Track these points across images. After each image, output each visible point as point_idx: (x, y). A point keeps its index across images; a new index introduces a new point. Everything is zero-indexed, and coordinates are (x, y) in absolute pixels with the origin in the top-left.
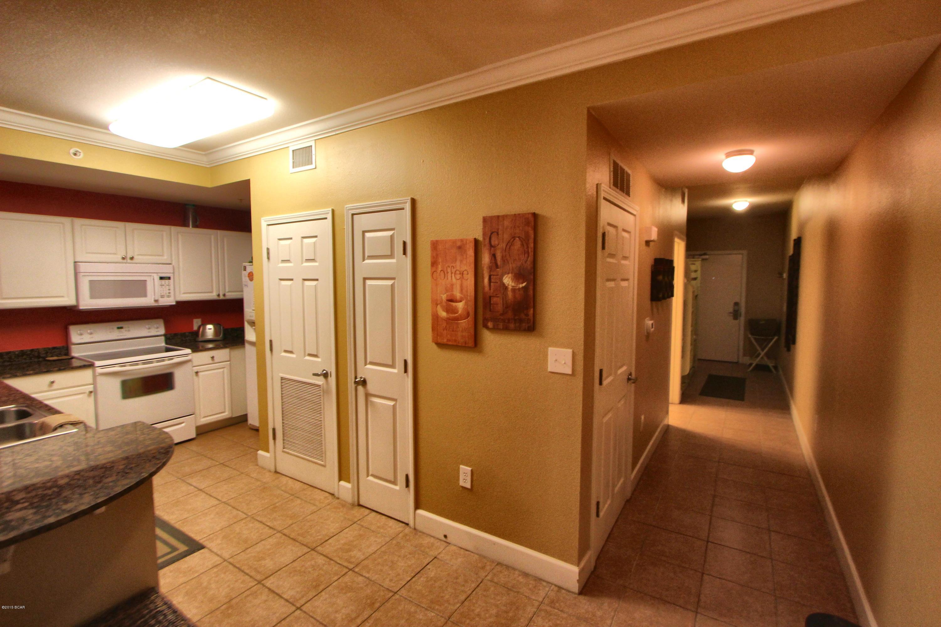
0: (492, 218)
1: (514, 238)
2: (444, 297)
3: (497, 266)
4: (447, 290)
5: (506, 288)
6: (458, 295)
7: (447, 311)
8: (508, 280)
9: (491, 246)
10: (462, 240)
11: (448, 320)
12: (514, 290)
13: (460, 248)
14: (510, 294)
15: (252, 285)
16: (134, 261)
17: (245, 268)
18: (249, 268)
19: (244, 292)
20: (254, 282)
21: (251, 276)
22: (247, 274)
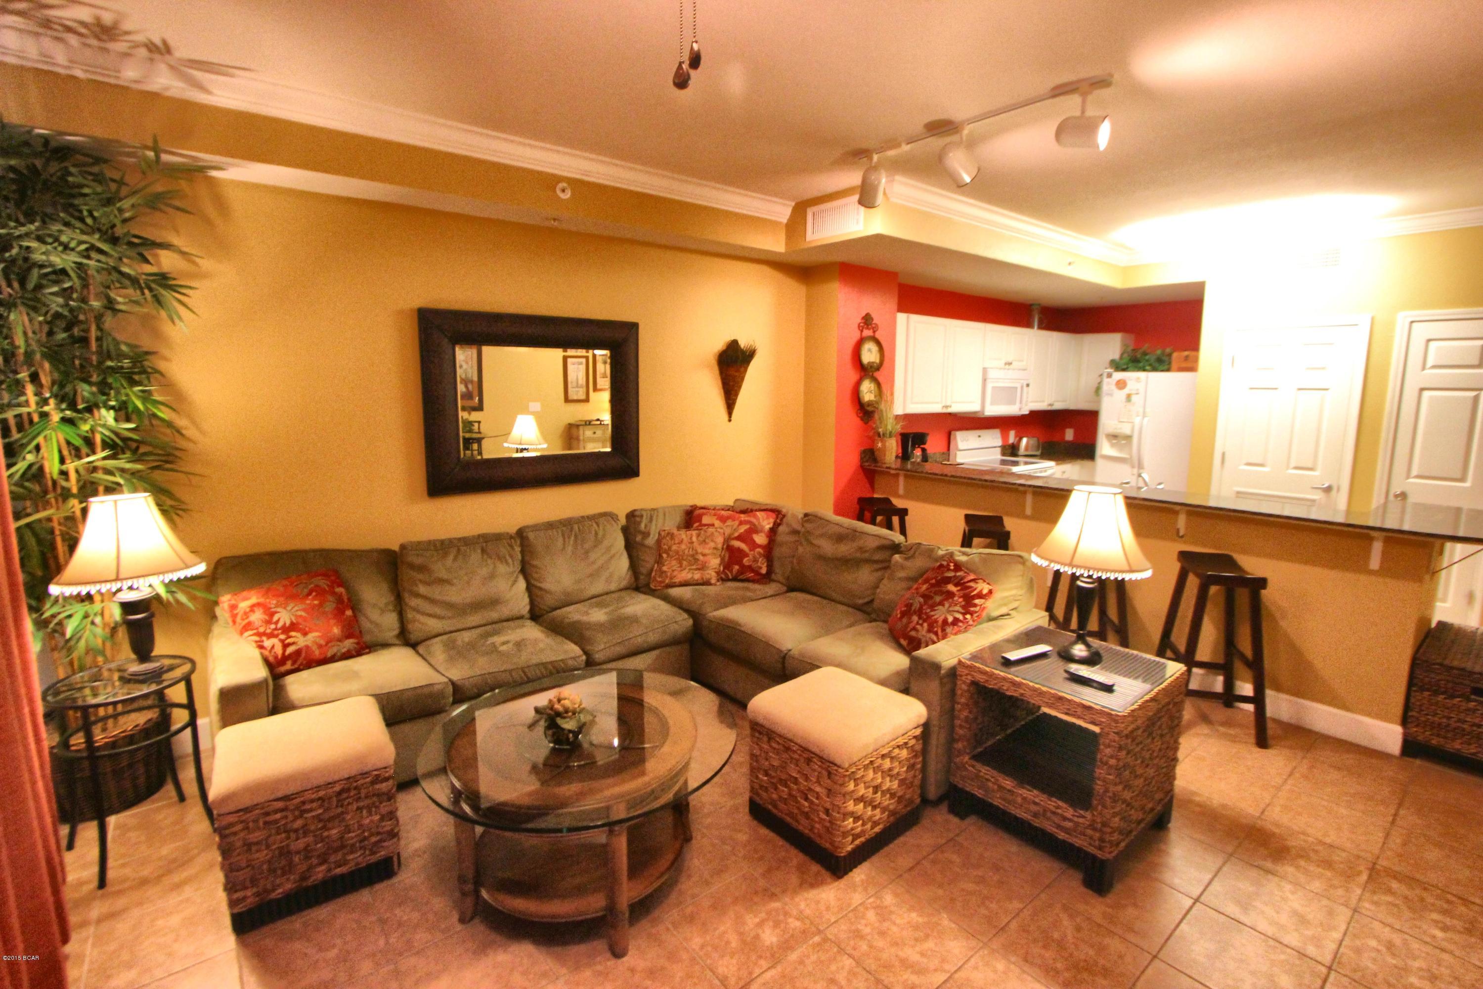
15: (1121, 394)
16: (1011, 367)
17: (1110, 376)
18: (1118, 376)
19: (1099, 402)
20: (1126, 391)
21: (1121, 384)
22: (1114, 382)
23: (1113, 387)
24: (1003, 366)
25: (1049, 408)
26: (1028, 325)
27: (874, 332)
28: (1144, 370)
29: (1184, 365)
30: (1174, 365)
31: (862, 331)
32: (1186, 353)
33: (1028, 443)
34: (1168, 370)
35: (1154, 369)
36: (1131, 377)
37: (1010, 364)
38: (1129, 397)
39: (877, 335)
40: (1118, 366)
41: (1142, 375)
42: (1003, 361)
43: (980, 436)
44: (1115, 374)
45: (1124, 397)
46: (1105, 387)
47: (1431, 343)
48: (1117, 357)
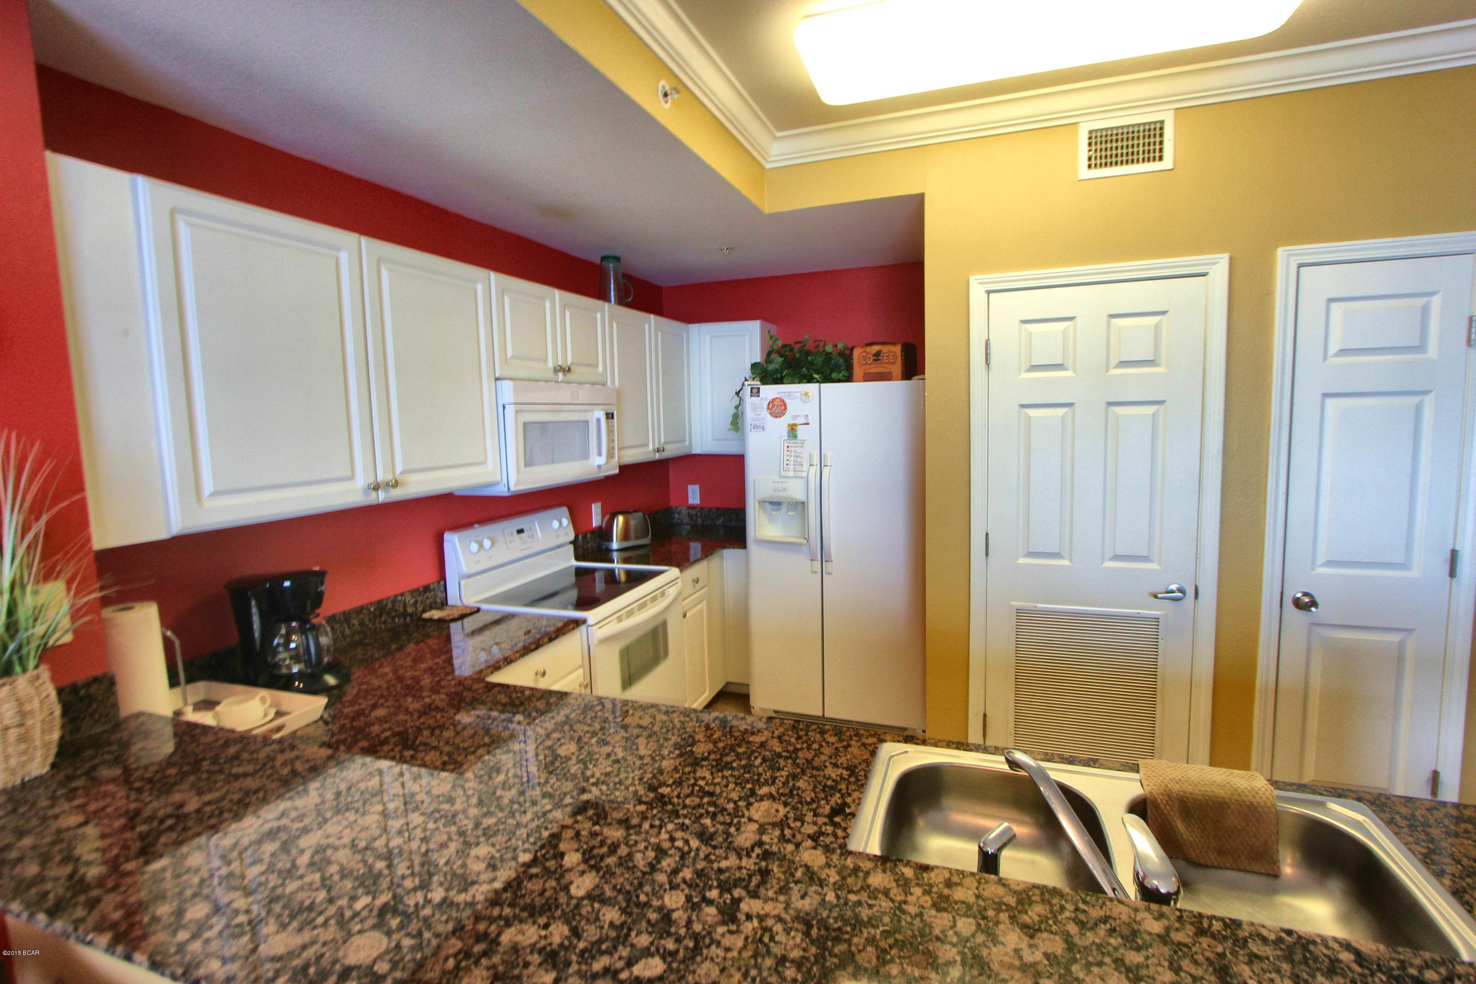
15: (779, 426)
16: (570, 377)
17: (755, 392)
18: (770, 391)
19: (743, 440)
20: (787, 419)
21: (778, 408)
22: (765, 405)
23: (766, 414)
24: (550, 375)
25: (657, 456)
26: (602, 295)
28: (810, 380)
29: (874, 369)
30: (857, 370)
32: (876, 348)
33: (626, 523)
34: (849, 379)
37: (567, 370)
38: (792, 430)
40: (766, 375)
41: (812, 388)
42: (550, 364)
43: (520, 531)
44: (763, 388)
45: (785, 431)
46: (750, 415)
47: (1334, 306)
48: (758, 359)
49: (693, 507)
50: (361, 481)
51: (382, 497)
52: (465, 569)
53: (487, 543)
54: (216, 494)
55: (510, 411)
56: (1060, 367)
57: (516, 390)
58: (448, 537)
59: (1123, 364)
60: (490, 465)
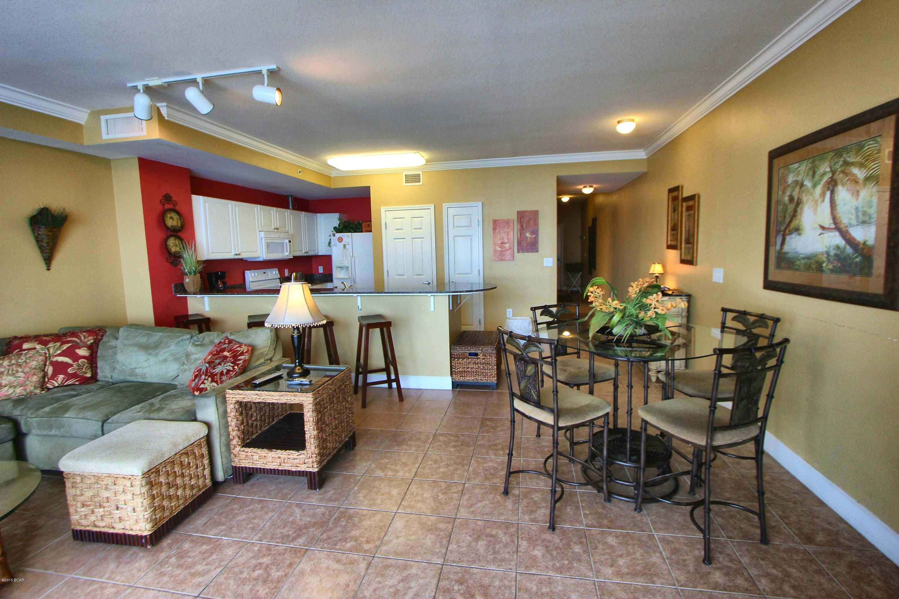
0: (521, 212)
1: (530, 219)
2: (499, 242)
3: (523, 229)
4: (501, 240)
5: (527, 237)
6: (506, 241)
7: (501, 247)
8: (528, 235)
9: (521, 222)
10: (508, 220)
11: (501, 251)
12: (530, 238)
13: (507, 223)
14: (529, 240)
15: (341, 245)
16: (278, 231)
17: (334, 235)
18: (338, 235)
19: (331, 251)
20: (343, 243)
21: (340, 240)
22: (337, 239)
23: (337, 241)
24: (273, 230)
25: (306, 254)
26: (287, 207)
27: (174, 206)
28: (351, 232)
30: (364, 230)
31: (164, 205)
32: (368, 223)
33: (296, 275)
34: (362, 232)
35: (355, 231)
36: (344, 235)
37: (277, 229)
38: (345, 246)
39: (177, 208)
40: (338, 230)
41: (349, 234)
42: (273, 227)
43: (264, 273)
44: (336, 234)
45: (343, 246)
46: (332, 241)
47: (455, 217)
48: (337, 226)
49: (320, 274)
50: (233, 253)
51: (237, 257)
52: (251, 280)
53: (256, 274)
54: (212, 253)
55: (263, 239)
56: (402, 229)
57: (265, 234)
58: (246, 272)
59: (415, 229)
60: (259, 252)
